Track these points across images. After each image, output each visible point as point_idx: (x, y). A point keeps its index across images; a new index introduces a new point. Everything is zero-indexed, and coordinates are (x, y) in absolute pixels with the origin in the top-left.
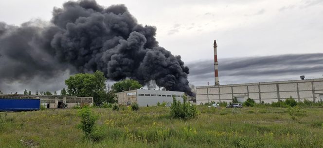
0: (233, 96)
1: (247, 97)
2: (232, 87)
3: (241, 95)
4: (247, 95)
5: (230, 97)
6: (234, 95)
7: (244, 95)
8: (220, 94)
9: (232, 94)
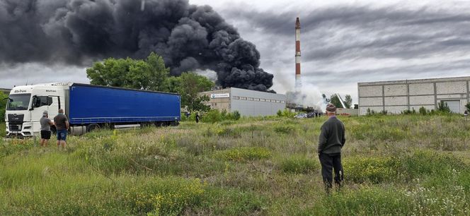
0: (436, 99)
1: (465, 100)
2: (435, 83)
3: (452, 96)
4: (465, 96)
5: (431, 100)
6: (438, 97)
7: (459, 96)
8: (408, 96)
9: (435, 95)
